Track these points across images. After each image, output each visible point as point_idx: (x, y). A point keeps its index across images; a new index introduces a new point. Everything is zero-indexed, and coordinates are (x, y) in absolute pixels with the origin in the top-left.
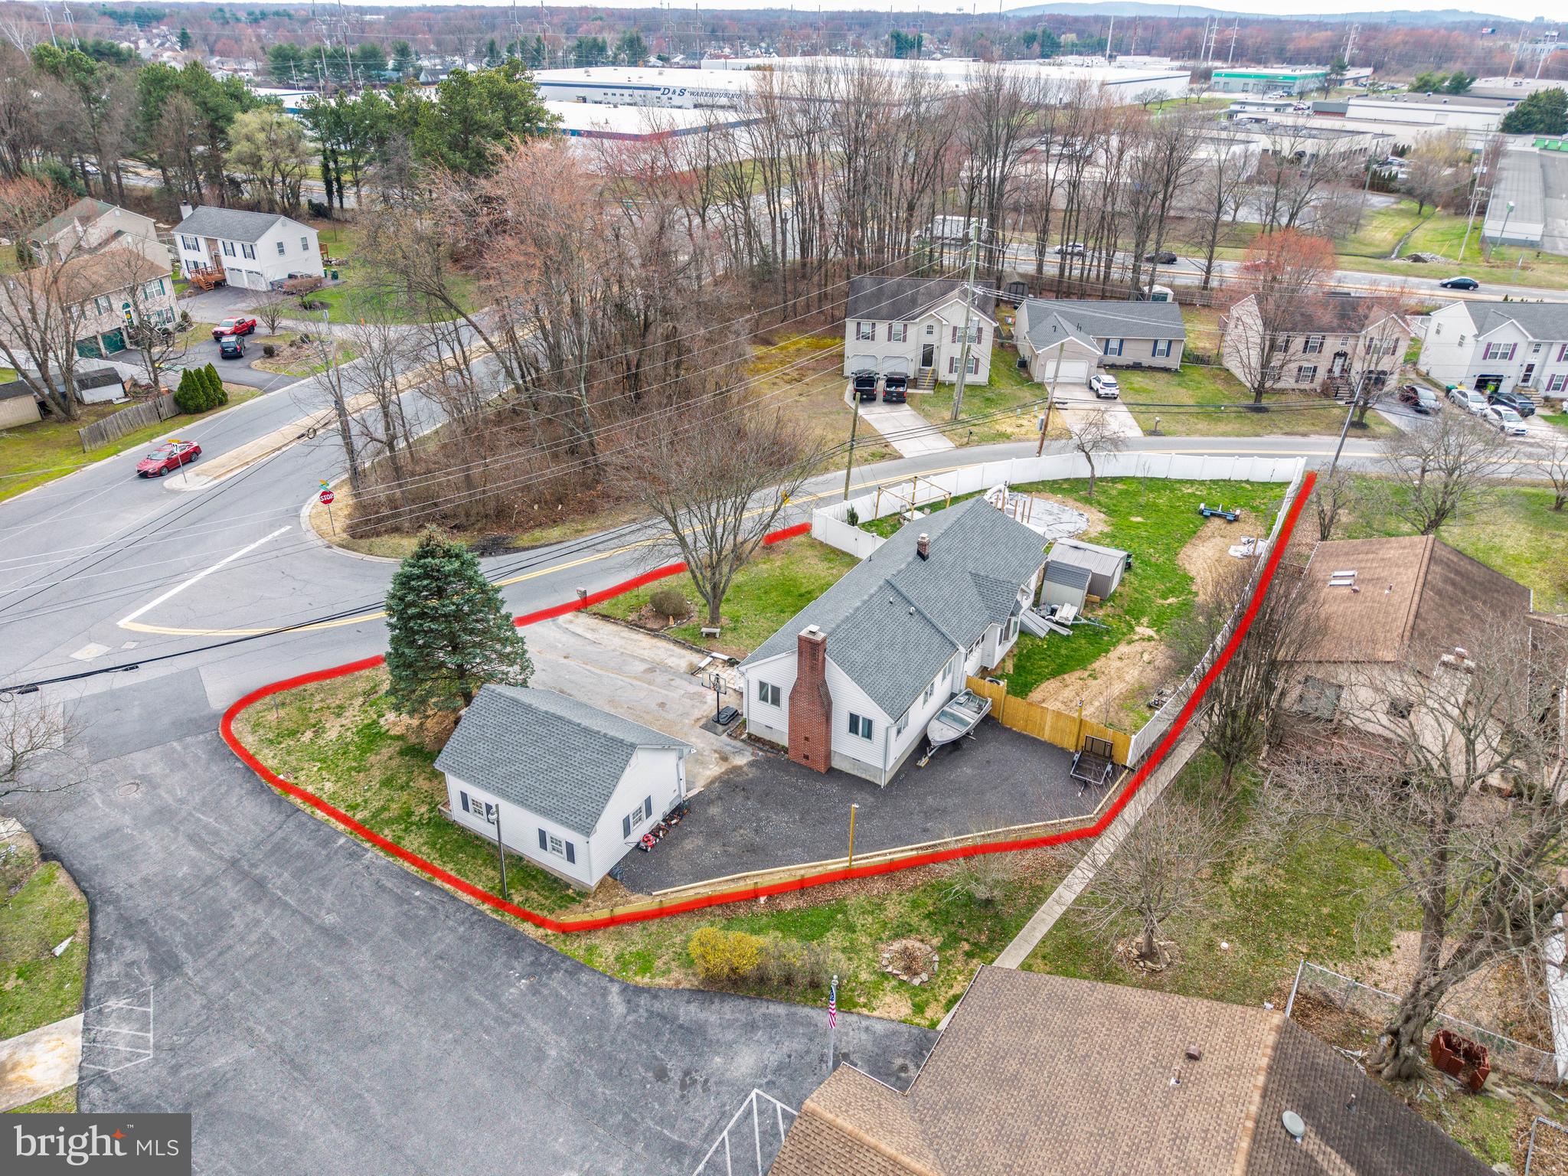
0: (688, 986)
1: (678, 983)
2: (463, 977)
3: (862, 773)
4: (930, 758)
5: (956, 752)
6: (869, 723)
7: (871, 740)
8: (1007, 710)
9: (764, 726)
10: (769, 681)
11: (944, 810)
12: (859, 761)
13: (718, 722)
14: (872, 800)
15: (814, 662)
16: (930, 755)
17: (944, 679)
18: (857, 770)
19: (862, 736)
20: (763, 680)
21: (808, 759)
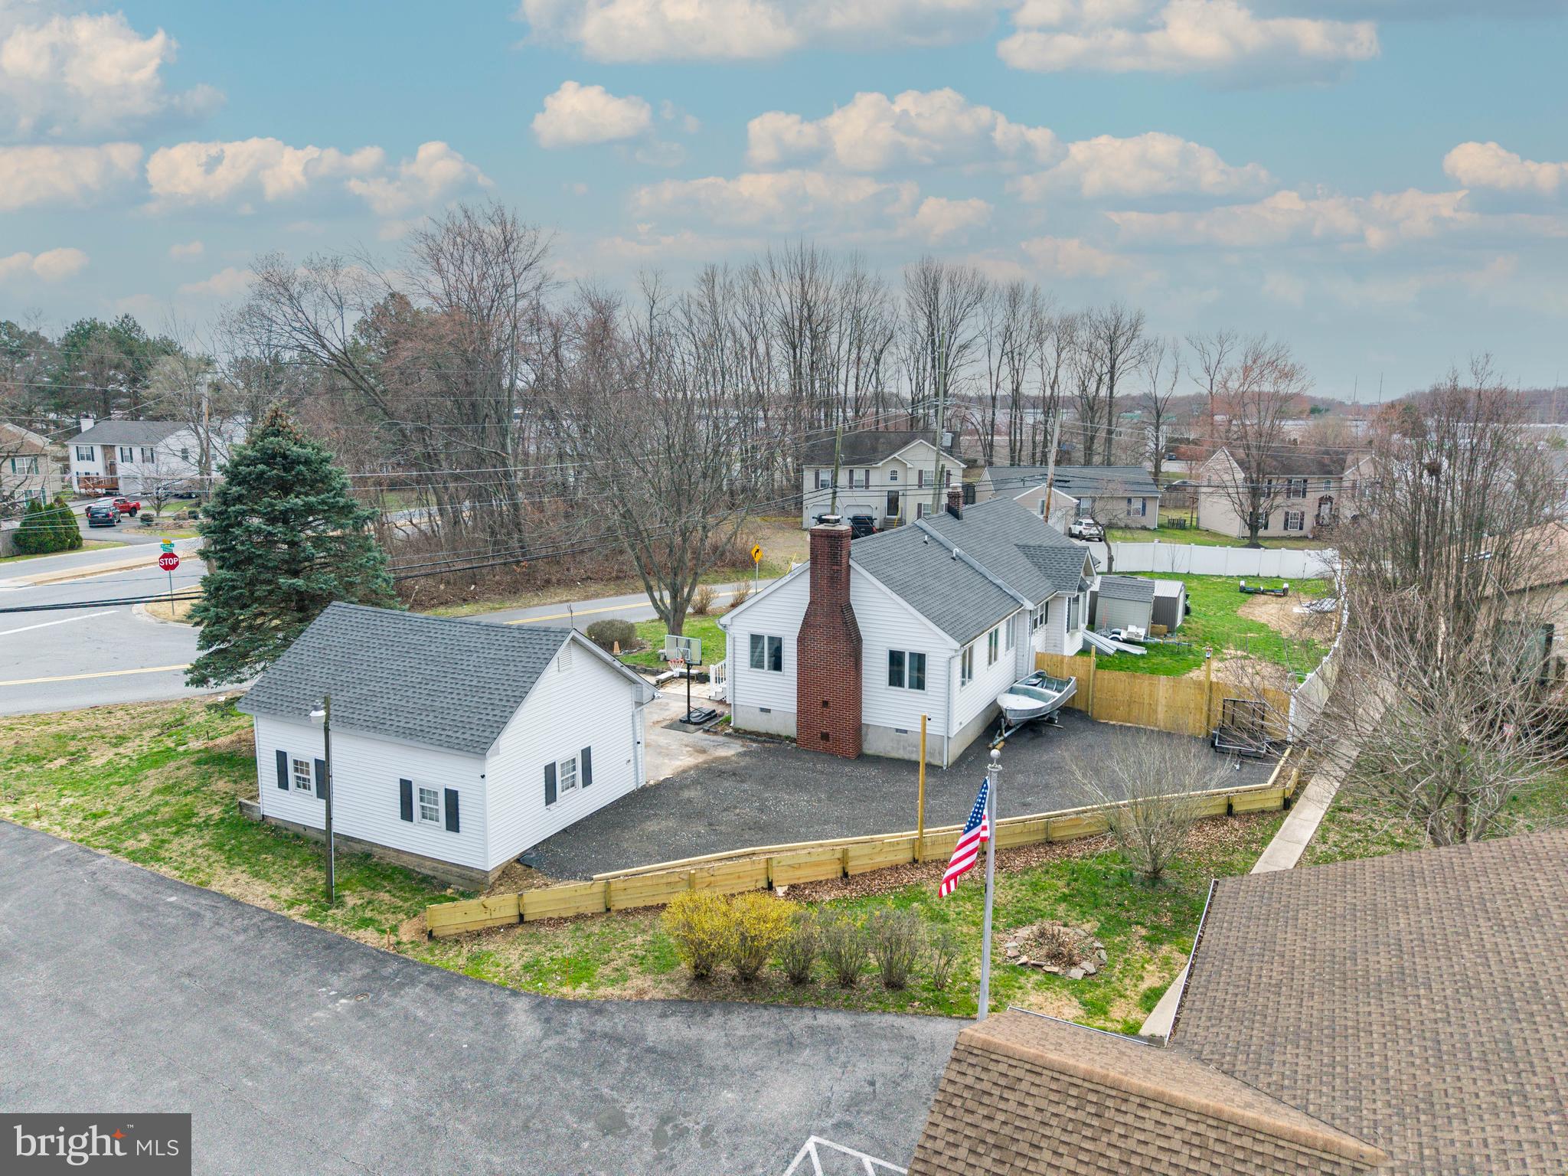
0: (661, 995)
1: (641, 992)
2: (225, 998)
3: (912, 752)
4: (1005, 740)
5: (1040, 739)
6: (919, 660)
7: (923, 689)
8: (1098, 695)
9: (758, 710)
10: (767, 630)
11: (1047, 786)
12: (906, 732)
13: (688, 721)
14: (934, 780)
15: (835, 567)
16: (1006, 735)
17: (1008, 649)
18: (904, 748)
19: (910, 687)
20: (758, 631)
21: (828, 740)
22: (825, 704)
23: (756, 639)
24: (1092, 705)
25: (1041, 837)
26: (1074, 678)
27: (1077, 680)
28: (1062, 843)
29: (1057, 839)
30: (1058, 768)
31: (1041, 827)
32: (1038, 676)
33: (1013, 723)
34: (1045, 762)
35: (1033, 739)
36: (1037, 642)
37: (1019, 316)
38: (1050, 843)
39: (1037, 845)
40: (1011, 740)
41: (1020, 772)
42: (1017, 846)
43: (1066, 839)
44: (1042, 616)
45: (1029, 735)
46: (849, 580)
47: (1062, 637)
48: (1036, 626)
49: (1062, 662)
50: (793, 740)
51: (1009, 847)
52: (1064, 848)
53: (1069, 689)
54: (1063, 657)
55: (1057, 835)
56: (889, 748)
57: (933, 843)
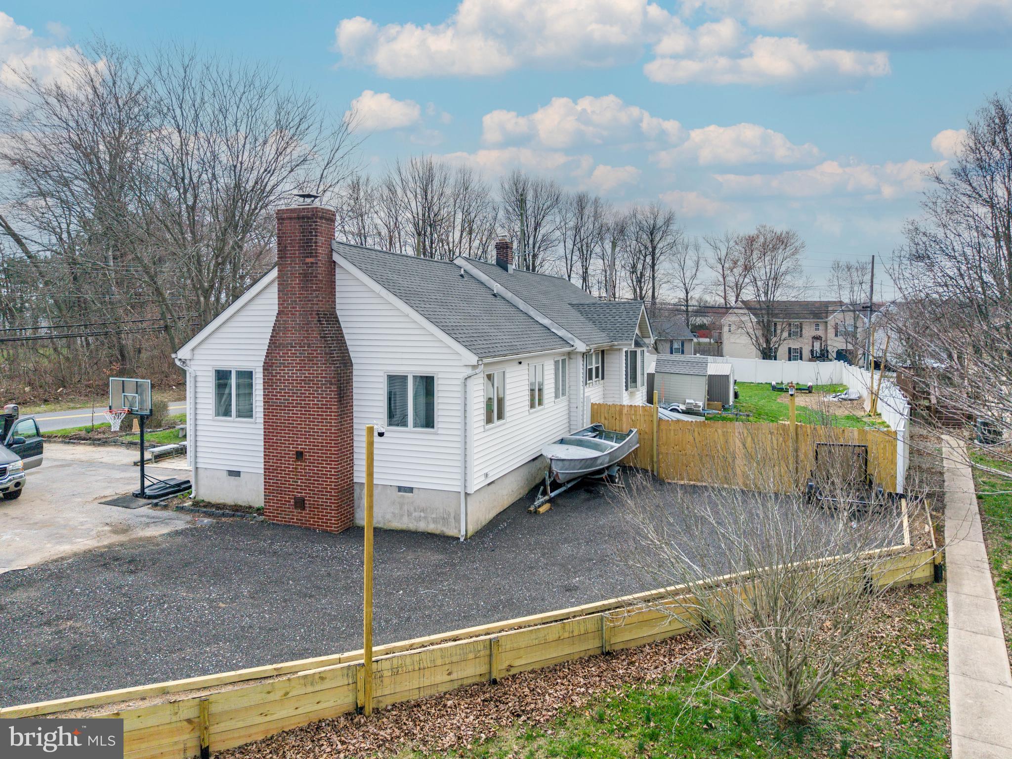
3: (419, 519)
4: (550, 501)
5: (597, 500)
6: (427, 384)
7: (433, 427)
8: (663, 449)
9: (226, 473)
10: (234, 363)
11: (603, 560)
12: (410, 490)
13: (142, 494)
14: (441, 557)
15: (309, 260)
16: (553, 495)
17: (557, 397)
18: (409, 514)
19: (415, 426)
20: (224, 365)
21: (304, 508)
22: (300, 455)
23: (222, 377)
24: (658, 461)
25: (592, 645)
26: (635, 430)
27: (639, 433)
28: (628, 653)
29: (618, 648)
30: (618, 534)
31: (591, 627)
32: (594, 429)
33: (561, 479)
34: (603, 527)
35: (589, 500)
36: (594, 393)
37: (585, 218)
38: (608, 655)
39: (586, 661)
40: (559, 501)
41: (566, 540)
42: (551, 664)
43: (633, 645)
44: (597, 368)
45: (584, 496)
46: (333, 282)
47: (621, 394)
48: (590, 378)
49: (621, 413)
50: (259, 511)
51: (537, 667)
52: (632, 663)
53: (631, 442)
54: (622, 406)
55: (619, 640)
56: (389, 516)
57: (395, 672)
